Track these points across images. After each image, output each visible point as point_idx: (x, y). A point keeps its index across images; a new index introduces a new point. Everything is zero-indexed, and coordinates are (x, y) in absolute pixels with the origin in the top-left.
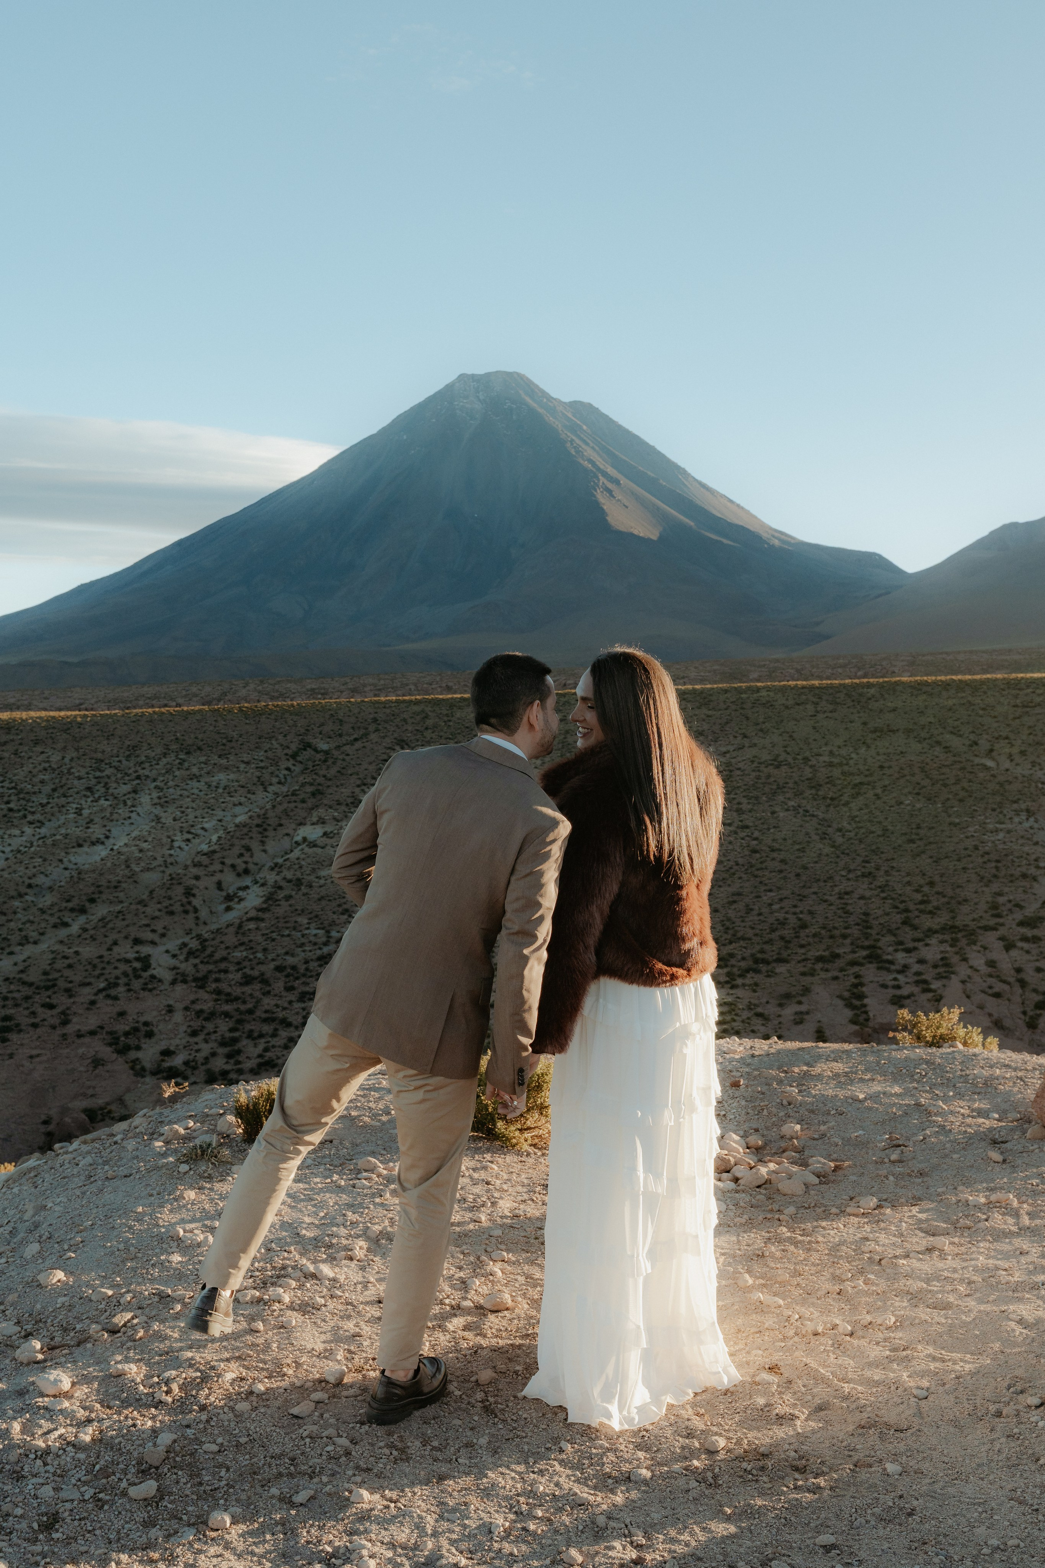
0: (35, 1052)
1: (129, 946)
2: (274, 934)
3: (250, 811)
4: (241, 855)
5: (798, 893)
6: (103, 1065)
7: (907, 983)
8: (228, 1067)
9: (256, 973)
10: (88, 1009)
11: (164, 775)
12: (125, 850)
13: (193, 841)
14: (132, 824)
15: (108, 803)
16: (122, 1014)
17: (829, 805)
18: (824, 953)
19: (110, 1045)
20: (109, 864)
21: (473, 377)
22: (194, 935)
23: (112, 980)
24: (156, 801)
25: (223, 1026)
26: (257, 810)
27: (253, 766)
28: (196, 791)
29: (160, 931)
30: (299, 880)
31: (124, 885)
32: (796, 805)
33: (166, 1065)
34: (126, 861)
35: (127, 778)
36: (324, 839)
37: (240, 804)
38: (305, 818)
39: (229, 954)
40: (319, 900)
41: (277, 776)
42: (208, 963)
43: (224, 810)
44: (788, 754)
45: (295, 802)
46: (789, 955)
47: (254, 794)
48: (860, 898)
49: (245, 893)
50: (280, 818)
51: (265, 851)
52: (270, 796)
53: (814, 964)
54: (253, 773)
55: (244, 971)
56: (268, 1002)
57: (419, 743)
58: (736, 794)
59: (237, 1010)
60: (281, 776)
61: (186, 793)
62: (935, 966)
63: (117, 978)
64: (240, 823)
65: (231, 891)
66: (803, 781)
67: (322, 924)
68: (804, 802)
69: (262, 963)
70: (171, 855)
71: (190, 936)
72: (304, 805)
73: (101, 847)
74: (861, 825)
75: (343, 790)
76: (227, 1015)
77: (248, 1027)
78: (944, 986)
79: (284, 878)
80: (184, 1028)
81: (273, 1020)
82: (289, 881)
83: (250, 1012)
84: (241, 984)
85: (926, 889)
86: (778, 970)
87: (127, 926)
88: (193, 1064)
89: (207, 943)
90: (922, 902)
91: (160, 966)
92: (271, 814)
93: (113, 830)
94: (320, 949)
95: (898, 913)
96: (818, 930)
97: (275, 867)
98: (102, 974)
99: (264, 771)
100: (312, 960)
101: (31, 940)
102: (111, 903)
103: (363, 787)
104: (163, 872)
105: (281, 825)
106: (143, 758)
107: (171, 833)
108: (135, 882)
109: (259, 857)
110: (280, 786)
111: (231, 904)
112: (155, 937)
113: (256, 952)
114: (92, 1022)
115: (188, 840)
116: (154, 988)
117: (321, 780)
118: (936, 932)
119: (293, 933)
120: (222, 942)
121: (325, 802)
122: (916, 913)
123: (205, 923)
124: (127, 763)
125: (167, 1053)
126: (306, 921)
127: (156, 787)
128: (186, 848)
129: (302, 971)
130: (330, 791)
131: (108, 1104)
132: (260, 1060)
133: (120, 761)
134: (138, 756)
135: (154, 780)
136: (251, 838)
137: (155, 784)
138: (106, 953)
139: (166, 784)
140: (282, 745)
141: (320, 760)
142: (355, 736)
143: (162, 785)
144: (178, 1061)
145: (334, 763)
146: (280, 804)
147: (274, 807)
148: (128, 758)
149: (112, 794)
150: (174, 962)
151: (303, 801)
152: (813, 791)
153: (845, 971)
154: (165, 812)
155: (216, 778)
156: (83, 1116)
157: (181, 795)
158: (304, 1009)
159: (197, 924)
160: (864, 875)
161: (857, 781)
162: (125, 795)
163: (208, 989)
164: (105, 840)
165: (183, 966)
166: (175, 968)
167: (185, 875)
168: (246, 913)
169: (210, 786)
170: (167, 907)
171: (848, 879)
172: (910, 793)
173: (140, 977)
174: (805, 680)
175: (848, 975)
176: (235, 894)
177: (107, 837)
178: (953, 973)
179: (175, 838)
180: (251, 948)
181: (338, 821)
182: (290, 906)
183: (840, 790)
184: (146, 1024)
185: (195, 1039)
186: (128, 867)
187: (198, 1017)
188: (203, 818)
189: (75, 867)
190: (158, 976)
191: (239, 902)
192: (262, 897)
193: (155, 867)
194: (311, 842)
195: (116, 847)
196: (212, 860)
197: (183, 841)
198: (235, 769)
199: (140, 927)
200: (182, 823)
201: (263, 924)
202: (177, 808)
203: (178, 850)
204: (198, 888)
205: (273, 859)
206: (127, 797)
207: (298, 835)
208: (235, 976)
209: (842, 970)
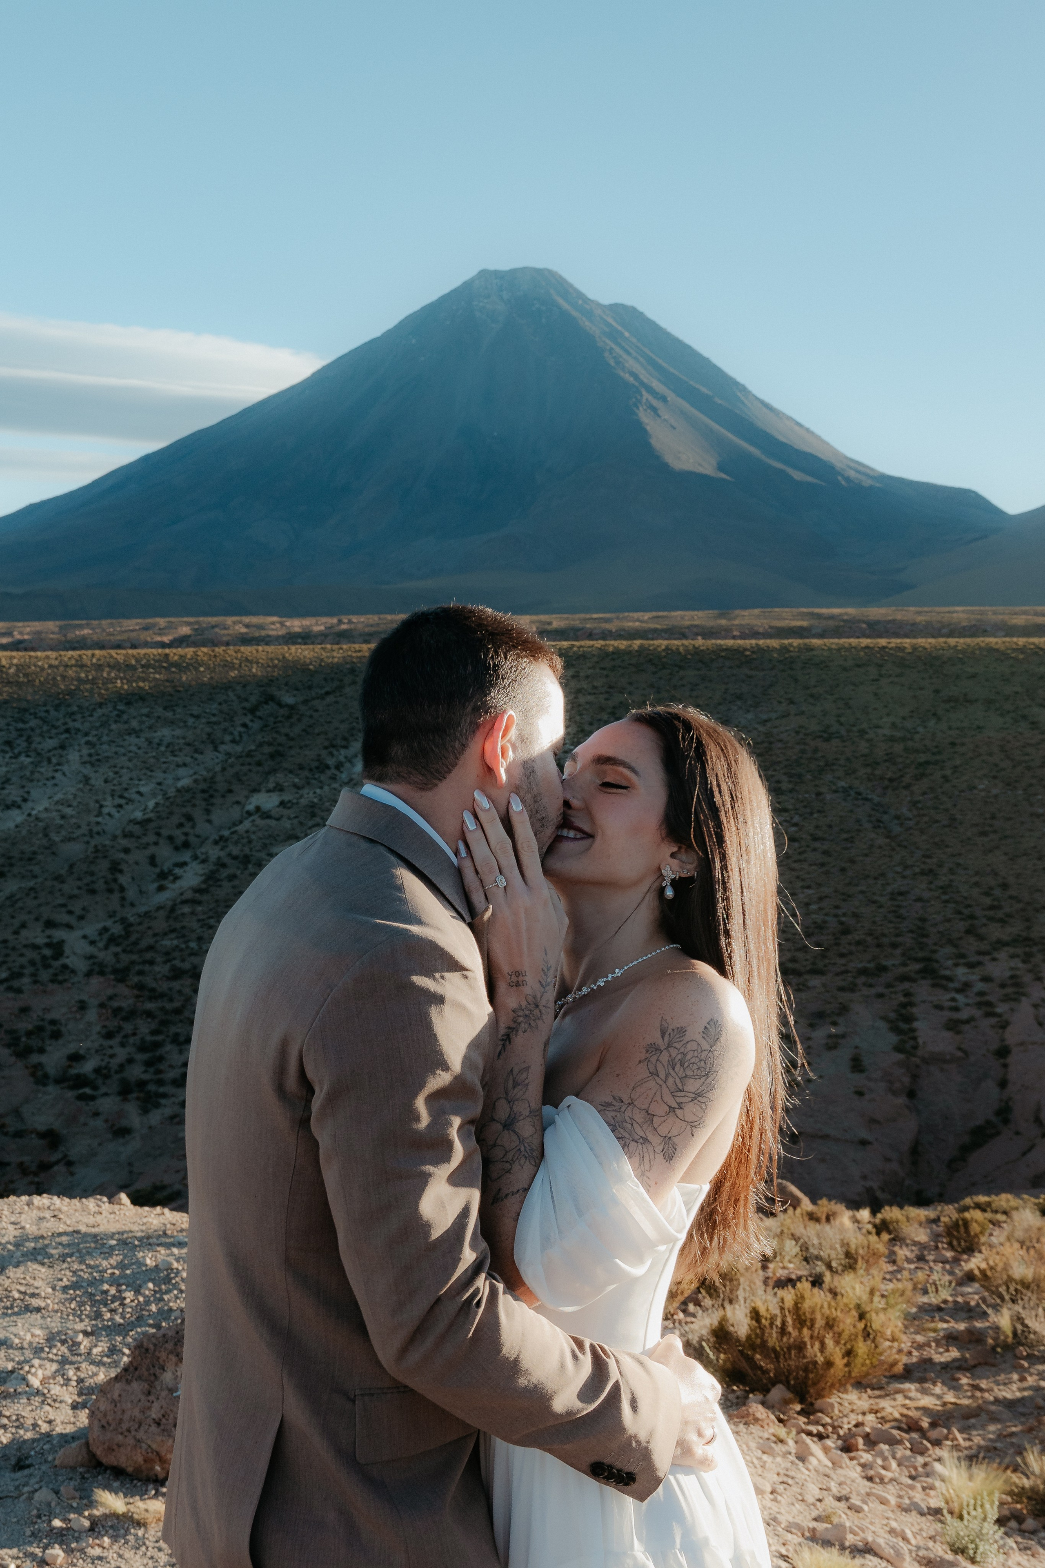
1: (39, 930)
3: (195, 773)
4: (181, 825)
7: (967, 1005)
8: (146, 1077)
9: (186, 966)
11: (97, 729)
12: (44, 815)
13: (126, 807)
14: (56, 785)
15: (29, 760)
16: (25, 1010)
17: (886, 788)
18: (867, 965)
19: (8, 1046)
20: (24, 832)
21: (496, 273)
22: (117, 918)
23: (16, 970)
24: (86, 759)
25: (144, 1028)
26: (205, 773)
27: (204, 720)
28: (134, 748)
29: (78, 911)
31: (40, 857)
32: (846, 785)
33: (73, 1071)
34: (45, 829)
35: (54, 731)
36: (281, 809)
37: (185, 765)
38: (260, 784)
39: (156, 942)
41: (231, 734)
42: (131, 952)
43: (165, 772)
44: (841, 724)
45: (249, 764)
46: (825, 966)
47: (202, 753)
48: (916, 900)
49: (182, 870)
50: (230, 783)
51: (209, 821)
52: (221, 757)
53: (855, 977)
54: (202, 729)
55: (174, 962)
58: (775, 770)
59: (162, 1009)
60: (236, 733)
61: (122, 750)
62: (1003, 986)
63: (22, 967)
64: (183, 787)
65: (165, 869)
66: (857, 758)
68: (857, 783)
69: (196, 954)
70: (98, 823)
71: (113, 920)
72: (260, 769)
73: (16, 811)
74: (922, 812)
75: (307, 752)
76: (149, 1014)
77: (173, 1029)
78: (1012, 1010)
79: (230, 855)
80: (98, 1028)
82: (235, 858)
83: (178, 1012)
84: (169, 979)
85: (997, 892)
86: (811, 984)
87: (40, 905)
88: (105, 1071)
89: (132, 929)
90: (992, 908)
91: (75, 954)
92: (219, 778)
93: (33, 792)
95: (961, 920)
96: (863, 936)
97: (221, 841)
99: (215, 727)
102: (23, 877)
103: (332, 749)
104: (88, 843)
105: (230, 791)
106: (75, 708)
107: (100, 797)
108: (53, 853)
109: (202, 828)
110: (233, 745)
111: (165, 882)
112: (72, 920)
115: (120, 806)
116: (65, 980)
117: (282, 739)
118: (1006, 944)
120: (149, 928)
121: (285, 765)
123: (132, 905)
124: (56, 713)
125: (76, 1058)
127: (88, 743)
128: (117, 815)
130: (293, 752)
133: (47, 711)
134: (69, 706)
135: (86, 734)
136: (194, 805)
137: (87, 738)
138: (11, 937)
139: (99, 739)
140: (239, 697)
141: (283, 716)
142: (327, 689)
143: (94, 740)
144: (88, 1067)
145: (299, 720)
146: (232, 766)
147: (224, 769)
148: (57, 708)
149: (35, 750)
150: (90, 950)
151: (259, 764)
152: (869, 770)
153: (893, 987)
154: (96, 772)
155: (159, 734)
157: (116, 753)
159: (123, 906)
160: (922, 873)
161: (922, 760)
162: (50, 751)
163: (129, 983)
164: (23, 805)
165: (101, 955)
166: (91, 957)
167: (113, 847)
168: (182, 894)
169: (150, 743)
170: (87, 885)
171: (904, 877)
172: (985, 776)
173: (50, 966)
175: (896, 993)
176: (170, 872)
177: (25, 800)
178: (1026, 994)
179: (105, 803)
180: (184, 936)
181: (299, 788)
182: (234, 887)
183: (900, 770)
184: (53, 1022)
185: (110, 1043)
186: (46, 835)
187: (115, 1016)
188: (140, 780)
190: (71, 966)
191: (174, 881)
192: (201, 875)
193: (78, 837)
194: (264, 813)
195: (34, 813)
196: (146, 830)
197: (114, 806)
198: (182, 724)
199: (55, 907)
200: (114, 785)
201: (199, 909)
202: (110, 768)
203: (107, 817)
204: (127, 862)
205: (219, 831)
206: (52, 753)
207: (250, 803)
208: (161, 969)
209: (889, 986)
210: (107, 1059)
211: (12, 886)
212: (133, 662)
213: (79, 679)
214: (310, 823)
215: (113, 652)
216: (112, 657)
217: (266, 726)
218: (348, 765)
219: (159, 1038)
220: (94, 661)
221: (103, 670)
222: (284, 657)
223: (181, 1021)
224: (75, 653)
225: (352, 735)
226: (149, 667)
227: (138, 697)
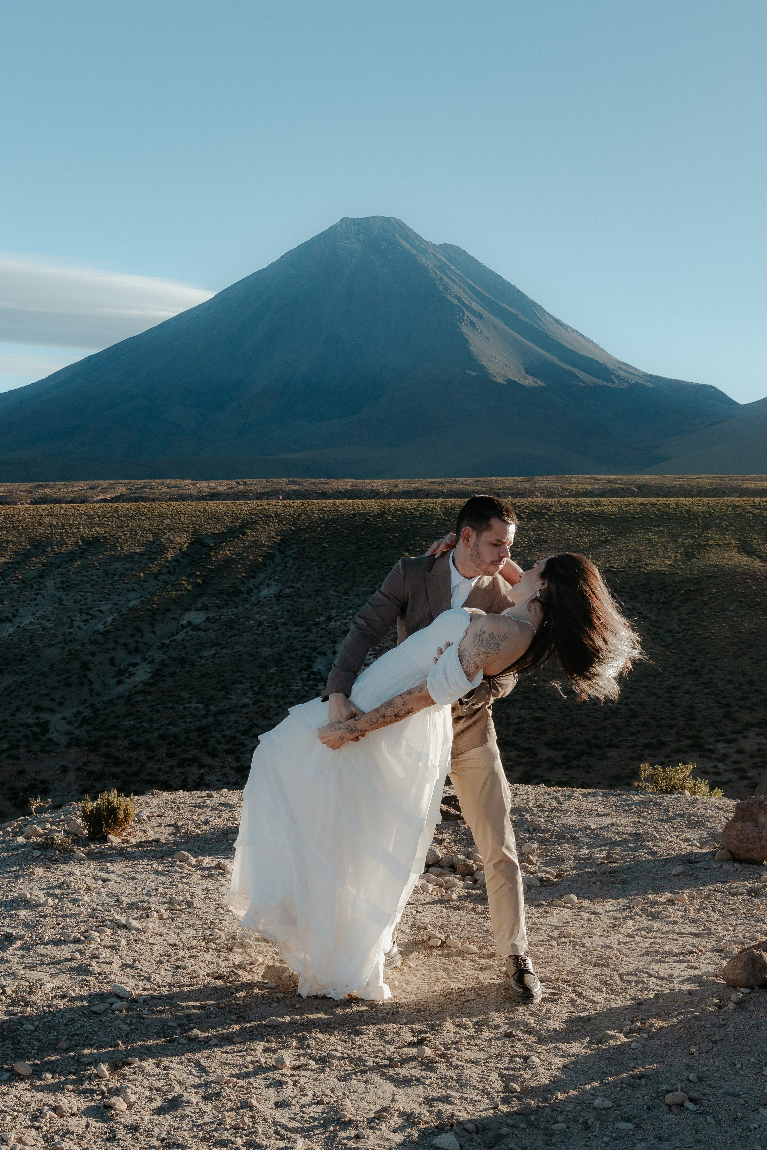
1: (30, 713)
2: (159, 706)
3: (142, 596)
4: (132, 635)
5: (630, 686)
9: (141, 740)
11: (67, 563)
12: (31, 627)
13: (91, 621)
14: (38, 605)
15: (16, 586)
16: (22, 772)
17: (661, 609)
18: (652, 741)
19: (10, 799)
20: (15, 640)
21: (354, 220)
22: (88, 704)
23: (14, 742)
24: (60, 585)
28: (95, 577)
29: (59, 700)
30: (183, 659)
31: (28, 658)
32: (631, 607)
34: (31, 638)
36: (207, 623)
37: (134, 590)
38: (190, 605)
39: (118, 722)
40: (200, 677)
41: (167, 566)
42: (99, 730)
43: (119, 595)
46: (620, 742)
47: (146, 581)
48: (685, 693)
49: (135, 669)
51: (154, 633)
52: (161, 584)
53: (642, 750)
54: (146, 563)
55: (131, 738)
57: (295, 541)
60: (171, 567)
61: (86, 579)
62: (752, 757)
63: (19, 740)
64: (133, 607)
65: (122, 667)
66: (638, 586)
67: (202, 698)
68: (638, 605)
69: (148, 732)
70: (70, 633)
71: (84, 706)
72: (190, 593)
73: (9, 624)
74: (688, 627)
75: (225, 581)
78: (760, 774)
79: (170, 657)
80: (77, 786)
82: (174, 660)
84: (128, 750)
85: (746, 687)
86: (609, 755)
87: (30, 694)
89: (99, 713)
90: (742, 699)
91: (57, 731)
93: (20, 609)
94: (200, 721)
95: (720, 707)
96: (648, 720)
97: (163, 647)
98: (6, 737)
100: (192, 730)
102: (16, 674)
104: (63, 648)
105: (169, 610)
107: (71, 614)
108: (38, 656)
109: (149, 637)
110: (170, 576)
111: (122, 678)
112: (54, 706)
113: (141, 722)
115: (86, 621)
116: (51, 750)
117: (206, 571)
118: (754, 726)
119: (176, 705)
120: (113, 712)
121: (209, 591)
122: (737, 708)
123: (98, 695)
124: (35, 551)
126: (187, 696)
127: (60, 573)
128: (84, 627)
130: (214, 581)
133: (29, 549)
135: (59, 567)
136: (142, 620)
137: (59, 570)
138: (9, 718)
139: (69, 570)
140: (172, 540)
141: (206, 553)
146: (169, 591)
147: (163, 593)
150: (68, 728)
151: (189, 589)
152: (647, 596)
153: (671, 757)
154: (67, 595)
155: (113, 566)
157: (81, 581)
158: (183, 774)
159: (91, 695)
160: (689, 673)
162: (31, 580)
163: (99, 753)
164: (14, 620)
165: (77, 732)
166: (70, 733)
167: (82, 651)
168: (135, 687)
169: (107, 573)
170: (65, 679)
171: (676, 676)
172: (734, 600)
173: (39, 740)
174: (643, 496)
176: (126, 669)
177: (15, 616)
179: (75, 618)
180: (139, 718)
181: (220, 608)
182: (175, 681)
183: (670, 596)
184: (43, 782)
186: (32, 642)
187: (89, 777)
188: (100, 601)
190: (55, 740)
191: (129, 677)
192: (149, 673)
193: (56, 643)
194: (195, 626)
195: (22, 625)
196: (107, 638)
197: (82, 621)
198: (130, 560)
199: (40, 696)
200: (82, 605)
201: (149, 697)
202: (77, 592)
203: (77, 629)
204: (93, 663)
205: (161, 640)
206: (34, 580)
207: (184, 619)
208: (122, 742)
209: (667, 757)
211: (8, 680)
212: (91, 512)
213: (51, 525)
214: (230, 634)
215: (75, 505)
216: (75, 509)
217: (193, 561)
218: (256, 591)
220: (62, 512)
221: (69, 519)
222: (204, 510)
223: (138, 781)
224: (47, 506)
225: (259, 569)
226: (104, 517)
227: (96, 540)
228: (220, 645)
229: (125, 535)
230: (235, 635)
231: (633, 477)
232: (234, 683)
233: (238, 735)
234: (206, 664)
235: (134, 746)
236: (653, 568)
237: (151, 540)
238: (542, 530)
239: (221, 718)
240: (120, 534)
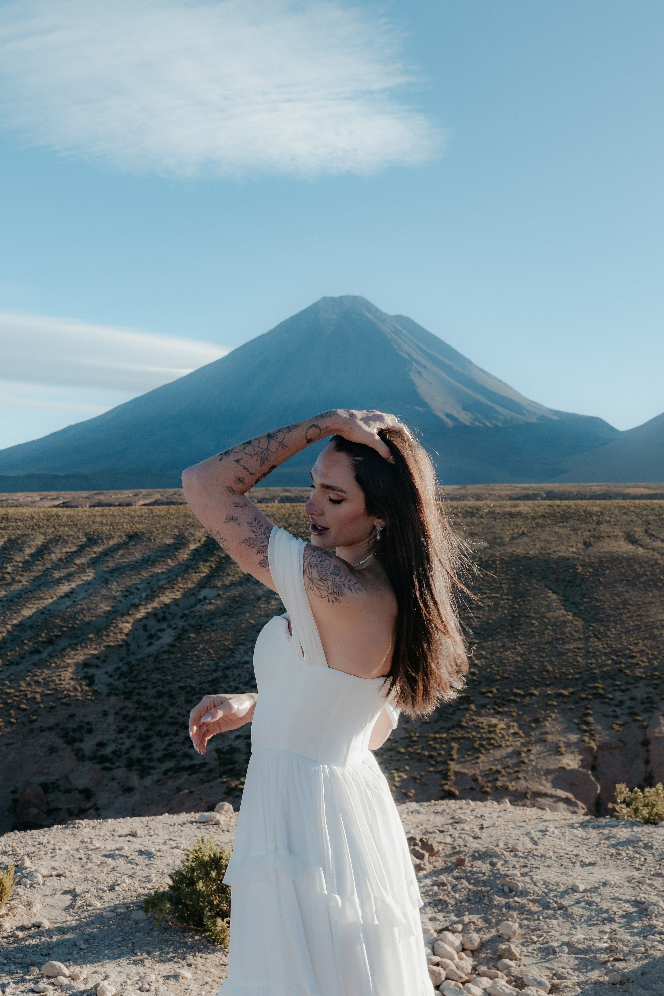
0: (10, 741)
1: (80, 668)
3: (169, 577)
6: (56, 752)
7: (623, 714)
8: (142, 756)
9: (166, 690)
10: (49, 712)
11: (113, 551)
12: (83, 602)
13: (129, 597)
14: (89, 584)
15: (73, 570)
16: (72, 716)
17: (566, 586)
19: (62, 737)
20: (71, 611)
21: (332, 299)
22: (125, 662)
24: (106, 569)
25: (141, 727)
27: (173, 547)
29: (103, 658)
30: (199, 625)
33: (100, 753)
34: (83, 610)
36: (218, 598)
37: (163, 573)
38: (206, 583)
39: (148, 676)
41: (188, 555)
42: (133, 682)
45: (199, 572)
49: (162, 634)
51: (177, 605)
52: (184, 568)
54: (172, 552)
55: (158, 688)
56: (173, 711)
59: (151, 715)
60: (192, 554)
63: (69, 691)
64: (162, 585)
65: (152, 632)
69: (170, 683)
70: (113, 606)
71: (122, 662)
73: (67, 599)
76: (144, 719)
77: (158, 728)
80: (114, 727)
81: (176, 723)
82: (193, 626)
83: (161, 717)
84: (155, 698)
88: (118, 753)
89: (134, 668)
91: (100, 683)
94: (211, 674)
97: (184, 616)
99: (180, 551)
100: (205, 682)
101: (15, 662)
102: (71, 638)
104: (108, 618)
107: (114, 592)
108: (88, 624)
109: (173, 609)
110: (190, 561)
111: (152, 641)
112: (99, 663)
113: (166, 676)
114: (52, 720)
115: (126, 596)
116: (95, 698)
119: (193, 662)
120: (144, 667)
121: (220, 573)
123: (134, 654)
125: (101, 745)
127: (107, 560)
128: (124, 601)
129: (198, 690)
130: (223, 565)
131: (57, 780)
132: (165, 752)
137: (107, 558)
139: (114, 558)
143: (111, 558)
144: (108, 750)
149: (77, 564)
150: (109, 680)
152: (555, 576)
154: (112, 577)
156: (40, 788)
157: (123, 566)
159: (128, 654)
163: (132, 700)
164: (71, 595)
165: (116, 683)
166: (110, 685)
167: (122, 620)
168: (162, 647)
174: (550, 500)
175: (581, 707)
176: (155, 635)
177: (72, 593)
178: (655, 708)
180: (164, 672)
181: (228, 586)
182: (193, 644)
184: (88, 723)
185: (121, 736)
186: (84, 613)
187: (124, 720)
188: (137, 581)
189: (48, 612)
190: (98, 689)
191: (158, 640)
192: (173, 637)
193: (102, 614)
194: (209, 600)
195: (77, 600)
196: (141, 610)
197: (123, 597)
199: (89, 655)
200: (123, 584)
201: (173, 656)
202: (120, 574)
203: (119, 603)
205: (183, 611)
206: (87, 566)
207: (200, 595)
208: (151, 692)
209: (576, 703)
210: (119, 746)
212: (133, 513)
213: (102, 523)
214: (236, 606)
215: (121, 508)
216: (121, 511)
217: (209, 550)
219: (150, 733)
220: (111, 513)
221: (115, 519)
224: (100, 509)
226: (142, 516)
227: (136, 534)
228: (228, 614)
229: (158, 530)
230: (240, 607)
231: (542, 485)
232: (238, 645)
233: (241, 686)
234: (217, 630)
235: (160, 695)
236: (560, 554)
237: (177, 534)
238: (473, 525)
239: (228, 672)
240: (154, 529)
